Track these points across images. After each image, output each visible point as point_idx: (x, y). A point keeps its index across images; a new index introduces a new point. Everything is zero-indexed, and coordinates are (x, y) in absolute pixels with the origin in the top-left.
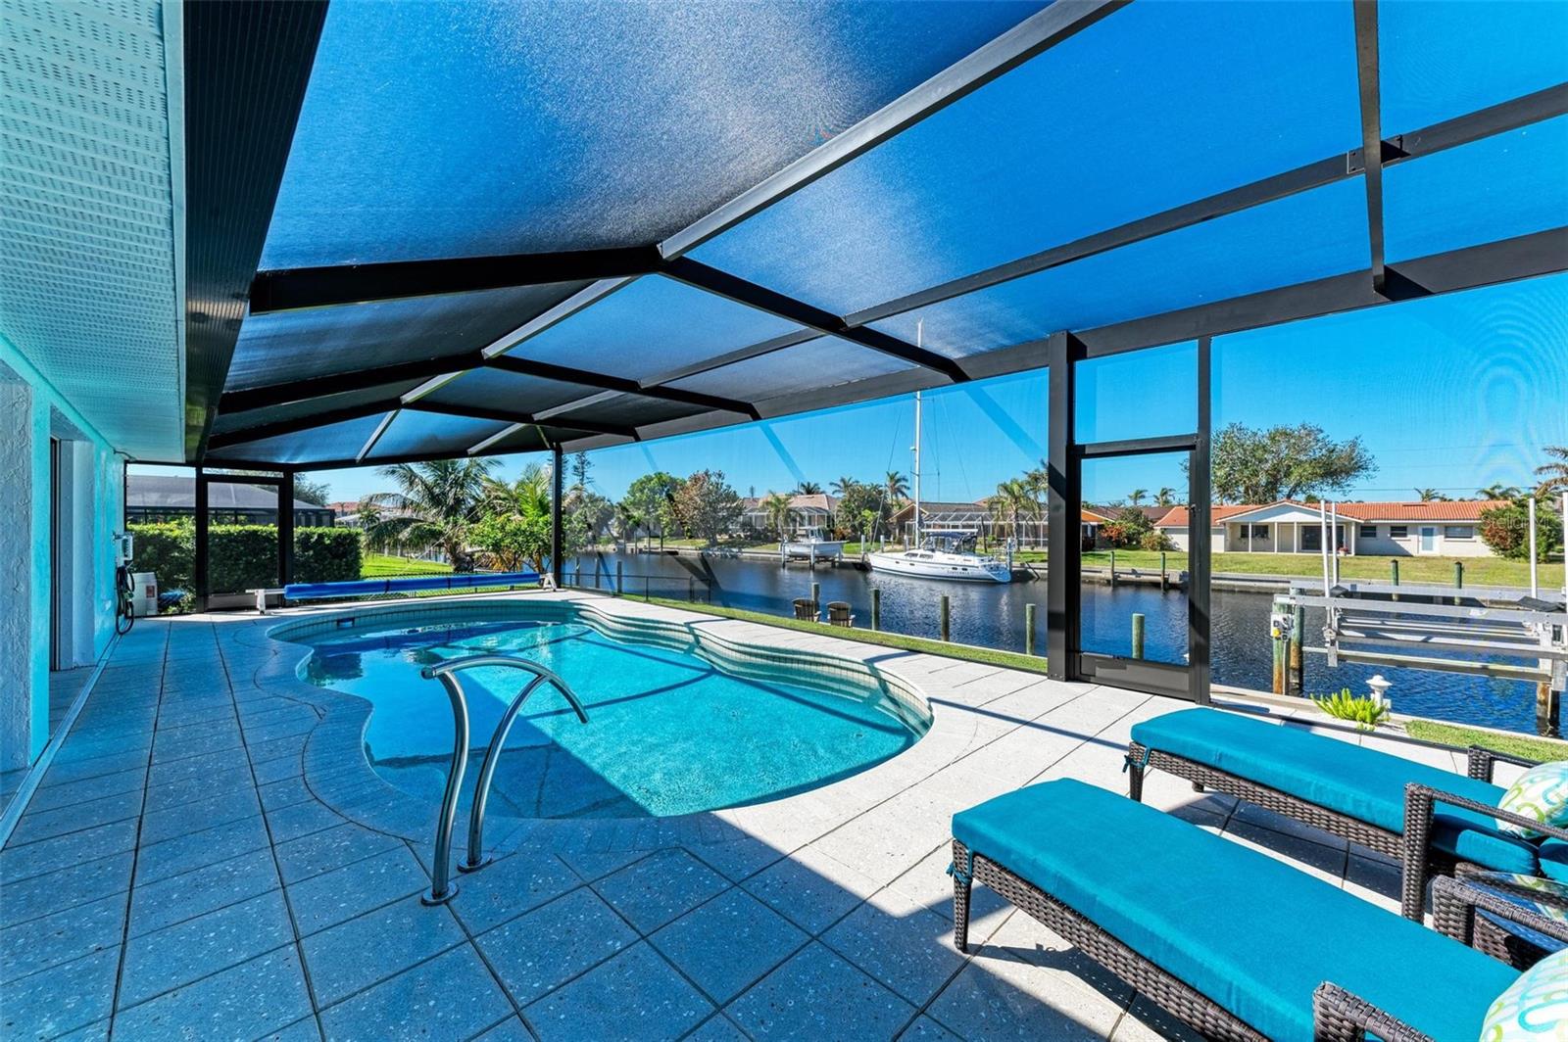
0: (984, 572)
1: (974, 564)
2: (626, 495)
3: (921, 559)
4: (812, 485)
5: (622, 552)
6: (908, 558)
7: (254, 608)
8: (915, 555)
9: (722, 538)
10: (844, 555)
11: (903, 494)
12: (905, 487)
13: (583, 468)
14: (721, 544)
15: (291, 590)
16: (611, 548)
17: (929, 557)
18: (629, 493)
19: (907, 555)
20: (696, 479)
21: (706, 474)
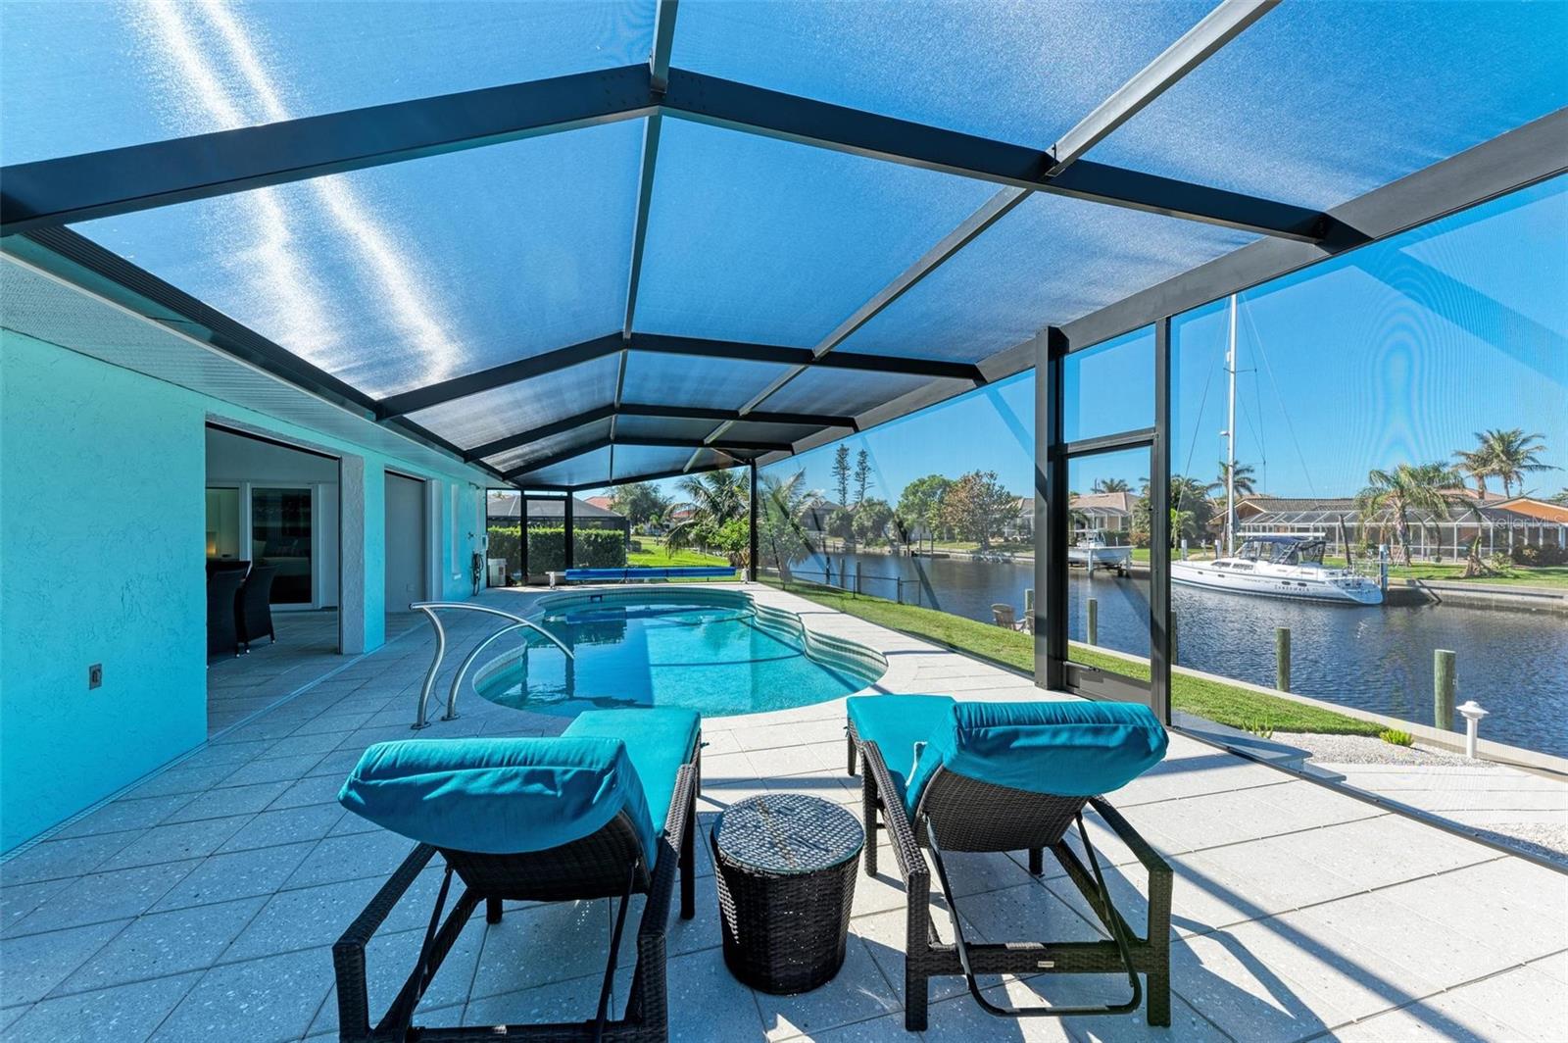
0: (1334, 590)
1: (1317, 578)
2: (901, 499)
3: (1235, 570)
4: (1116, 482)
5: (896, 553)
6: (1216, 568)
7: (548, 584)
8: (1228, 565)
9: (993, 541)
10: (1134, 562)
11: (1249, 489)
12: (1249, 480)
13: (864, 474)
14: (993, 547)
15: (569, 574)
16: (887, 549)
17: (1246, 567)
18: (902, 496)
19: (1216, 564)
20: (966, 481)
21: (977, 474)
